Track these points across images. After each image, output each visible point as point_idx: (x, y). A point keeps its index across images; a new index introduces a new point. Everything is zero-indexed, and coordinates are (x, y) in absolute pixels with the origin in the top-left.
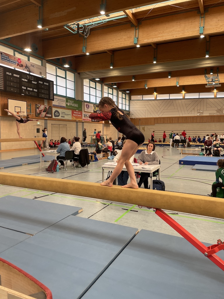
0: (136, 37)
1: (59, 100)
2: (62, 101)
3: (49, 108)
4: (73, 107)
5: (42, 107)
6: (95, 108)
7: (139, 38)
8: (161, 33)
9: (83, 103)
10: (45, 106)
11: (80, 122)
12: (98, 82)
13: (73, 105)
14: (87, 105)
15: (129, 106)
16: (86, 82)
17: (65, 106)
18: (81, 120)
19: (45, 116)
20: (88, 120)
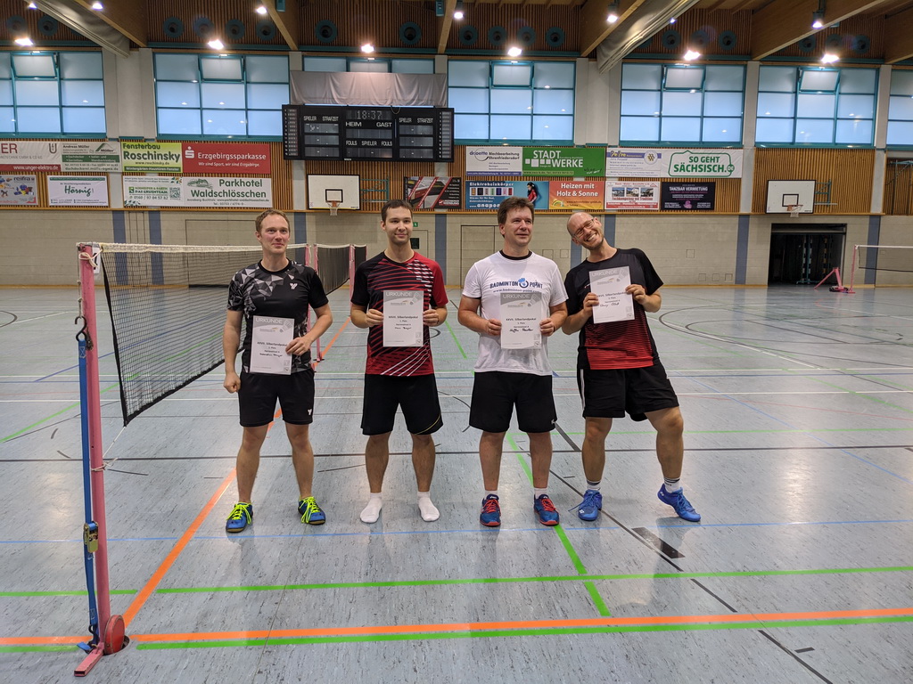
1: (493, 156)
2: (506, 156)
3: (451, 182)
4: (560, 169)
5: (426, 183)
9: (613, 150)
10: (436, 178)
13: (556, 164)
17: (521, 170)
18: (598, 207)
19: (437, 206)
20: (636, 205)
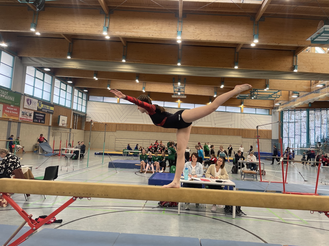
0: (106, 26)
4: (7, 100)
6: (39, 104)
7: (110, 28)
8: (136, 28)
9: (23, 97)
11: (14, 121)
12: (48, 73)
13: (6, 98)
14: (28, 100)
15: (86, 107)
16: (30, 70)
18: (16, 119)
20: (27, 119)
